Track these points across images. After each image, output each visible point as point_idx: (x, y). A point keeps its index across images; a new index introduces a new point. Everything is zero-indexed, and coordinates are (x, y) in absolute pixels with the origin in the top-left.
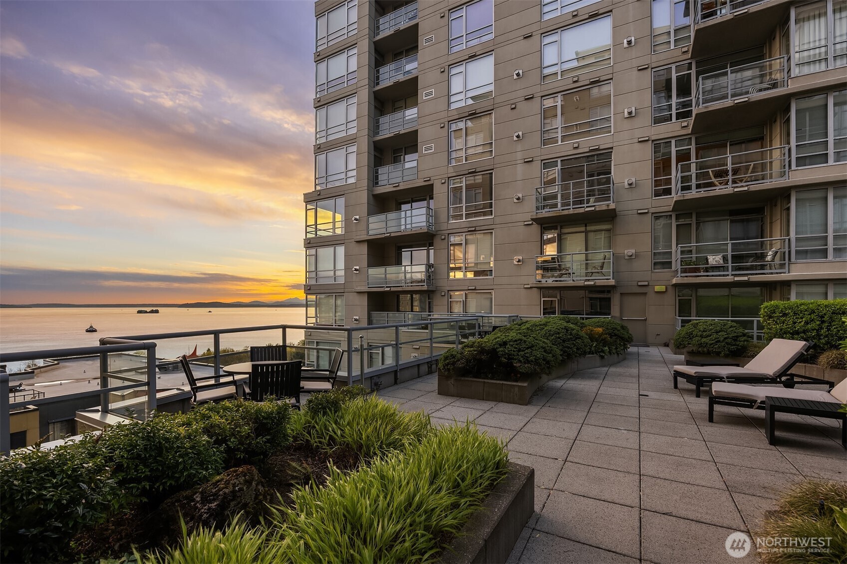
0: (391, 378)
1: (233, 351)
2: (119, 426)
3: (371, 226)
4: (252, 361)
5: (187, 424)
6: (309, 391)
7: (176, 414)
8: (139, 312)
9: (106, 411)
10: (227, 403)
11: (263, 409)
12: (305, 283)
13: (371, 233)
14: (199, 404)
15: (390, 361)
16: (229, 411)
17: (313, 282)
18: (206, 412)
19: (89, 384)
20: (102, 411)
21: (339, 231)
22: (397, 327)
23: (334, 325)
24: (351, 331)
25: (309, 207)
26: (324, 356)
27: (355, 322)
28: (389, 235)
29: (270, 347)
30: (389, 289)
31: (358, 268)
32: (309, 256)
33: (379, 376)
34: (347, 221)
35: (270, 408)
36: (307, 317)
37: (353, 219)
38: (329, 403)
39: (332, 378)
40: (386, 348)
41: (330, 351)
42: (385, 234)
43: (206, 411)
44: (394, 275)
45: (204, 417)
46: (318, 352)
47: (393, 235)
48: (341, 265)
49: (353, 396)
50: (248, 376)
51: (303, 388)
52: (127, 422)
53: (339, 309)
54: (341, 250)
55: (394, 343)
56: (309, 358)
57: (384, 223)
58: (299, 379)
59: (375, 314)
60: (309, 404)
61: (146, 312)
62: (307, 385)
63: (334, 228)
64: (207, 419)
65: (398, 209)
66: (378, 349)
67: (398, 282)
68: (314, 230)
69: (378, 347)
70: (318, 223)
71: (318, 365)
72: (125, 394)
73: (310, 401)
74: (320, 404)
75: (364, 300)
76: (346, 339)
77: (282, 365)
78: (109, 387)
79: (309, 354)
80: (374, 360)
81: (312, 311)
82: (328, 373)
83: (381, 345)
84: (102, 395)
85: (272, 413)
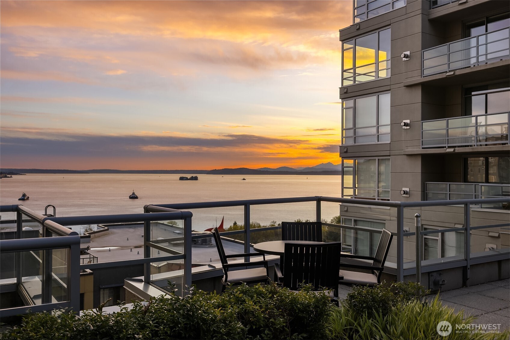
0: (458, 277)
1: (260, 226)
2: (162, 300)
3: (427, 64)
4: (283, 239)
5: (222, 306)
6: (350, 284)
7: (211, 293)
8: (182, 179)
9: (148, 282)
10: (260, 287)
11: (298, 299)
12: (340, 144)
13: (426, 72)
14: (233, 285)
15: (452, 253)
16: (263, 297)
17: (351, 143)
18: (241, 295)
19: (131, 252)
20: (145, 282)
21: (383, 74)
22: (466, 204)
23: (376, 198)
24: (401, 207)
25: (346, 46)
26: (364, 237)
27: (405, 195)
28: (452, 73)
29: (299, 224)
30: (452, 150)
31: (408, 121)
32: (346, 109)
33: (440, 272)
34: (394, 59)
35: (306, 299)
36: (343, 188)
37: (402, 56)
38: (376, 302)
39: (377, 269)
40: (447, 234)
41: (372, 232)
42: (446, 72)
43: (240, 293)
44: (459, 130)
45: (239, 301)
46: (356, 233)
47: (458, 73)
48: (386, 118)
49: (408, 297)
50: (279, 257)
51: (342, 278)
52: (168, 297)
53: (383, 177)
54: (386, 99)
55: (460, 226)
56: (345, 241)
57: (446, 58)
58: (339, 266)
59: (432, 185)
60: (350, 300)
61: (187, 179)
62: (348, 275)
63: (377, 71)
64: (241, 304)
65: (467, 35)
66: (436, 234)
67: (466, 139)
68: (352, 75)
69: (438, 231)
70: (357, 66)
71: (356, 251)
72: (160, 266)
73: (352, 297)
74: (364, 302)
75: (417, 167)
76: (396, 219)
77: (319, 246)
78: (151, 257)
79: (345, 235)
80: (430, 249)
81: (349, 180)
82: (372, 262)
83: (440, 229)
84: (145, 265)
85: (308, 306)
